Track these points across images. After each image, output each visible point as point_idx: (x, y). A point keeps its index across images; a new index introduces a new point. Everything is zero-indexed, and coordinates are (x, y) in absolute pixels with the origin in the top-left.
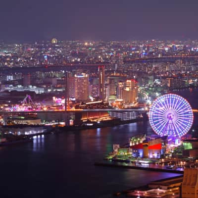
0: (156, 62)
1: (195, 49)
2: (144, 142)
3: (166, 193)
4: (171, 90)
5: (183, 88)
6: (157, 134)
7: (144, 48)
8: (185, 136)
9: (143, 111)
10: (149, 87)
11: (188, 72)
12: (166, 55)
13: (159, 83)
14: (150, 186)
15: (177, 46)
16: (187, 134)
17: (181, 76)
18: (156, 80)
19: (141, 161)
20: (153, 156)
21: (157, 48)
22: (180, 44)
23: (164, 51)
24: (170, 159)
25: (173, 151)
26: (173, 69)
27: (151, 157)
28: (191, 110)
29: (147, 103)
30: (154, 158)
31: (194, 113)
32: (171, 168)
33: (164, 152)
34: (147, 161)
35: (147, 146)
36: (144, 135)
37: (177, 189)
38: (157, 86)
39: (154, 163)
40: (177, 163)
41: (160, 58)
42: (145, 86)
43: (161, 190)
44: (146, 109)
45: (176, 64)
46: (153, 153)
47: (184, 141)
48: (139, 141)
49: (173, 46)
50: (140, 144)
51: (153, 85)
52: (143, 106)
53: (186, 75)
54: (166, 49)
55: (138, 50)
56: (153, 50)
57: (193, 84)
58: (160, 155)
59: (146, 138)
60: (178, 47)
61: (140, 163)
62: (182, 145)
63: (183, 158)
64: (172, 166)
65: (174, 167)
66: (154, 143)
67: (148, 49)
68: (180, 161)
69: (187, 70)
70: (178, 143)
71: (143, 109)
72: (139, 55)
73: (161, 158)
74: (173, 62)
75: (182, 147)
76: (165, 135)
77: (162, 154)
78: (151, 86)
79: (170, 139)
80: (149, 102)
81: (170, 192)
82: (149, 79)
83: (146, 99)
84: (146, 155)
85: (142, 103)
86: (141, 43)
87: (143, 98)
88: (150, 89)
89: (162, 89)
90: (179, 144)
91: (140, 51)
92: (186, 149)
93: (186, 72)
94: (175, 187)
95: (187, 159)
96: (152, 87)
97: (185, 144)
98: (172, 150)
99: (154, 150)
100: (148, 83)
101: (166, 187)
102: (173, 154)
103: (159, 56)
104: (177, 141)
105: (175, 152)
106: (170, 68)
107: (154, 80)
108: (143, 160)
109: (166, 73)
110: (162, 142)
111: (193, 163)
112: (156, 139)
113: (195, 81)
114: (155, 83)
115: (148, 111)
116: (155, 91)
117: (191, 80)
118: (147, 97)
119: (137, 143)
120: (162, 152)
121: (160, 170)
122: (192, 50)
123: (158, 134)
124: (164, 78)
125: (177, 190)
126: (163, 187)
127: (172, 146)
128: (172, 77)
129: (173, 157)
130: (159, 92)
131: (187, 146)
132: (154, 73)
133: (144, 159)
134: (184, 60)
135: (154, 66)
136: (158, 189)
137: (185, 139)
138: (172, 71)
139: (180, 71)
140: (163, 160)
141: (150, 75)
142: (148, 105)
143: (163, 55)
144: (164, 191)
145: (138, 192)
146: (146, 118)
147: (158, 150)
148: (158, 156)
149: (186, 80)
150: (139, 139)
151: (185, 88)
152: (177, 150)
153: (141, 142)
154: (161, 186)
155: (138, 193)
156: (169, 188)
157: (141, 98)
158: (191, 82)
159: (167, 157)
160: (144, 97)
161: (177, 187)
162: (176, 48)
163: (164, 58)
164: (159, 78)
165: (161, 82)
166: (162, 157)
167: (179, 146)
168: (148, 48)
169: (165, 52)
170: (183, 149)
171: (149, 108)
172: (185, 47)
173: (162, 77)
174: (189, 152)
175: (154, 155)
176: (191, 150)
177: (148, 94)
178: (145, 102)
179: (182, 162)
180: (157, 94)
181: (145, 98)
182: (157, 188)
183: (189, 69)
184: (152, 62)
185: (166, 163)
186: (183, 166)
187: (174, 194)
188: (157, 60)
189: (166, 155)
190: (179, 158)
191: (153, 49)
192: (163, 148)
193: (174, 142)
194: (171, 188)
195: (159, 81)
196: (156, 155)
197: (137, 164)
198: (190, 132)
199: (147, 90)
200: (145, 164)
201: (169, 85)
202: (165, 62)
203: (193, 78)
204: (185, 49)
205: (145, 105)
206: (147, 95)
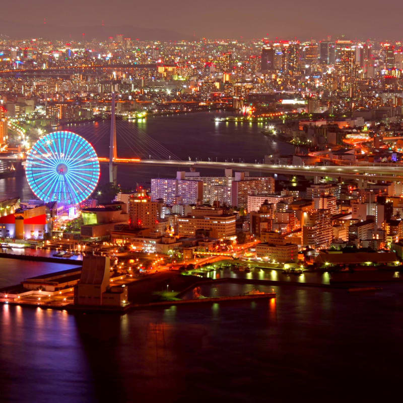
0: (38, 76)
1: (104, 55)
2: (17, 211)
3: (52, 297)
4: (63, 125)
5: (82, 122)
6: (39, 199)
7: (18, 53)
8: (86, 202)
9: (15, 160)
10: (27, 118)
11: (92, 95)
12: (55, 65)
13: (43, 112)
14: (25, 286)
15: (73, 50)
16: (89, 198)
17: (81, 101)
18: (38, 108)
19: (10, 245)
20: (33, 236)
21: (41, 54)
22: (79, 47)
23: (52, 58)
24: (60, 241)
25: (65, 228)
26: (66, 90)
27: (28, 236)
28: (97, 158)
29: (22, 146)
30: (32, 239)
31: (101, 163)
32: (61, 256)
33: (50, 229)
34: (22, 243)
35: (21, 218)
36: (16, 201)
37: (71, 290)
38: (40, 117)
39: (33, 248)
40: (72, 248)
41: (46, 70)
42: (19, 118)
43: (45, 293)
44: (21, 156)
45: (71, 80)
46: (32, 231)
47: (85, 210)
48: (8, 211)
49: (67, 51)
50: (10, 216)
51: (34, 116)
52: (16, 152)
53: (88, 99)
54: (56, 55)
55: (9, 57)
56: (34, 57)
57: (101, 114)
58: (43, 233)
59: (21, 205)
60: (76, 52)
61: (10, 248)
62: (81, 216)
63: (81, 238)
64: (63, 253)
65: (66, 254)
66: (32, 214)
67: (26, 56)
68: (76, 244)
69: (90, 92)
70: (74, 214)
71: (15, 157)
72: (9, 65)
73: (45, 240)
74: (67, 78)
75: (81, 220)
76: (53, 200)
77: (46, 232)
78: (30, 117)
79: (61, 208)
80: (26, 144)
81: (60, 295)
82: (26, 105)
83: (22, 140)
84: (20, 234)
85: (13, 146)
86: (13, 44)
87: (15, 137)
88: (29, 122)
89: (49, 122)
90: (77, 216)
91: (11, 58)
92: (86, 224)
93: (89, 95)
94: (67, 287)
95: (87, 240)
96: (31, 120)
97: (85, 215)
98: (63, 225)
99: (34, 225)
100: (24, 112)
101: (53, 288)
102: (65, 232)
103: (44, 67)
104: (72, 210)
105: (70, 229)
106: (62, 87)
107: (35, 108)
108: (14, 242)
109: (55, 95)
110: (47, 212)
111: (98, 246)
112: (36, 207)
113: (104, 109)
114: (37, 113)
115: (25, 160)
116: (36, 127)
117: (97, 109)
118: (24, 136)
119: (6, 214)
120: (46, 229)
121: (42, 259)
122: (99, 57)
123: (41, 199)
124: (52, 104)
125: (70, 292)
126: (48, 287)
127: (64, 218)
128: (66, 102)
129: (65, 236)
130: (43, 128)
131: (89, 219)
132: (35, 96)
133: (16, 241)
134: (85, 74)
135: (35, 84)
136: (40, 291)
137: (85, 208)
138: (66, 93)
139: (79, 92)
140: (48, 242)
141: (29, 98)
142: (24, 150)
143: (50, 64)
144: (49, 294)
145: (6, 296)
146: (21, 171)
147: (41, 225)
148: (39, 235)
149: (88, 107)
150: (8, 207)
151: (86, 121)
152: (72, 225)
153: (12, 212)
154: (44, 286)
155: (6, 298)
156: (57, 290)
157: (13, 137)
158: (96, 112)
159: (54, 237)
160: (17, 135)
161: (71, 287)
162: (72, 54)
163: (52, 71)
164: (43, 104)
165: (47, 110)
166: (47, 237)
167: (75, 219)
168: (26, 53)
169: (54, 60)
170: (83, 223)
171: (26, 155)
172: (87, 52)
173: (48, 102)
174: (91, 228)
175: (33, 233)
176: (95, 225)
177: (24, 131)
178: (19, 144)
179: (79, 246)
180: (40, 131)
181: (20, 138)
182: (37, 289)
183: (94, 91)
184: (32, 77)
185: (53, 248)
186: (81, 252)
187: (65, 299)
188: (40, 74)
189: (54, 233)
190: (74, 238)
191: (34, 54)
192: (49, 222)
193: (68, 212)
194: (61, 289)
195: (43, 109)
196: (36, 234)
197: (4, 249)
198: (94, 195)
199: (22, 124)
200: (18, 248)
201: (59, 116)
202: (54, 77)
203: (100, 104)
204: (87, 56)
205: (19, 150)
206: (22, 132)
